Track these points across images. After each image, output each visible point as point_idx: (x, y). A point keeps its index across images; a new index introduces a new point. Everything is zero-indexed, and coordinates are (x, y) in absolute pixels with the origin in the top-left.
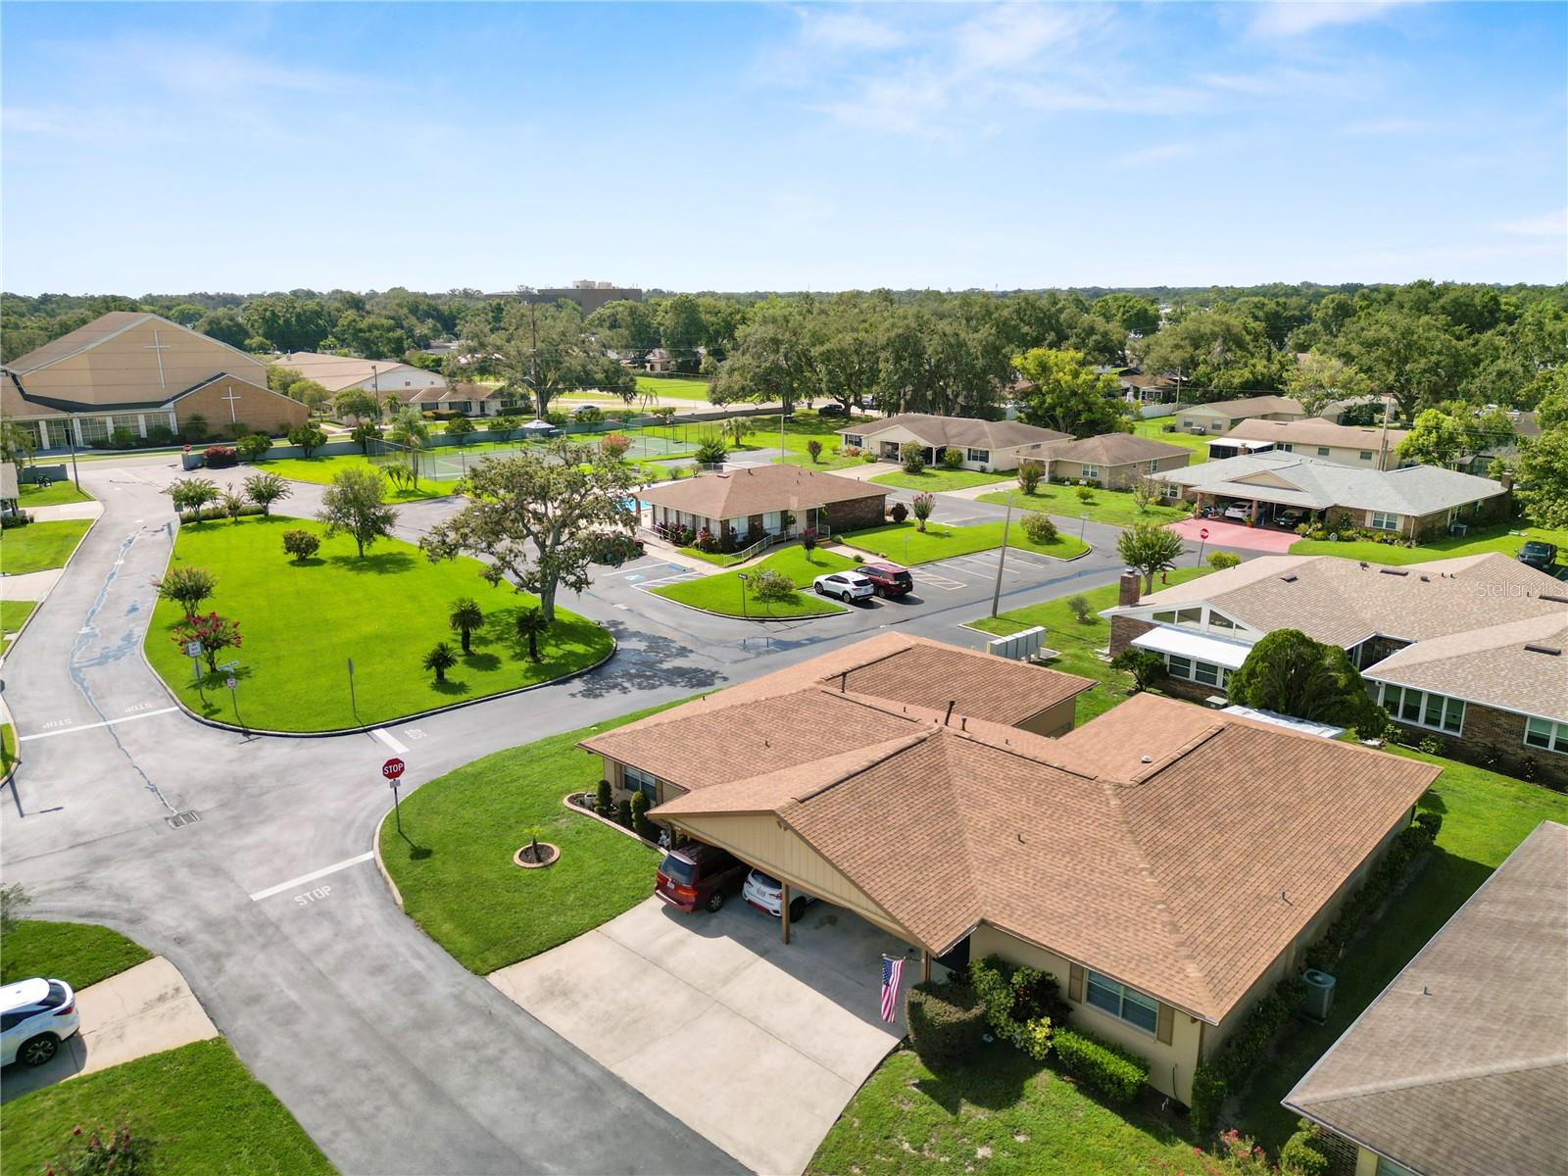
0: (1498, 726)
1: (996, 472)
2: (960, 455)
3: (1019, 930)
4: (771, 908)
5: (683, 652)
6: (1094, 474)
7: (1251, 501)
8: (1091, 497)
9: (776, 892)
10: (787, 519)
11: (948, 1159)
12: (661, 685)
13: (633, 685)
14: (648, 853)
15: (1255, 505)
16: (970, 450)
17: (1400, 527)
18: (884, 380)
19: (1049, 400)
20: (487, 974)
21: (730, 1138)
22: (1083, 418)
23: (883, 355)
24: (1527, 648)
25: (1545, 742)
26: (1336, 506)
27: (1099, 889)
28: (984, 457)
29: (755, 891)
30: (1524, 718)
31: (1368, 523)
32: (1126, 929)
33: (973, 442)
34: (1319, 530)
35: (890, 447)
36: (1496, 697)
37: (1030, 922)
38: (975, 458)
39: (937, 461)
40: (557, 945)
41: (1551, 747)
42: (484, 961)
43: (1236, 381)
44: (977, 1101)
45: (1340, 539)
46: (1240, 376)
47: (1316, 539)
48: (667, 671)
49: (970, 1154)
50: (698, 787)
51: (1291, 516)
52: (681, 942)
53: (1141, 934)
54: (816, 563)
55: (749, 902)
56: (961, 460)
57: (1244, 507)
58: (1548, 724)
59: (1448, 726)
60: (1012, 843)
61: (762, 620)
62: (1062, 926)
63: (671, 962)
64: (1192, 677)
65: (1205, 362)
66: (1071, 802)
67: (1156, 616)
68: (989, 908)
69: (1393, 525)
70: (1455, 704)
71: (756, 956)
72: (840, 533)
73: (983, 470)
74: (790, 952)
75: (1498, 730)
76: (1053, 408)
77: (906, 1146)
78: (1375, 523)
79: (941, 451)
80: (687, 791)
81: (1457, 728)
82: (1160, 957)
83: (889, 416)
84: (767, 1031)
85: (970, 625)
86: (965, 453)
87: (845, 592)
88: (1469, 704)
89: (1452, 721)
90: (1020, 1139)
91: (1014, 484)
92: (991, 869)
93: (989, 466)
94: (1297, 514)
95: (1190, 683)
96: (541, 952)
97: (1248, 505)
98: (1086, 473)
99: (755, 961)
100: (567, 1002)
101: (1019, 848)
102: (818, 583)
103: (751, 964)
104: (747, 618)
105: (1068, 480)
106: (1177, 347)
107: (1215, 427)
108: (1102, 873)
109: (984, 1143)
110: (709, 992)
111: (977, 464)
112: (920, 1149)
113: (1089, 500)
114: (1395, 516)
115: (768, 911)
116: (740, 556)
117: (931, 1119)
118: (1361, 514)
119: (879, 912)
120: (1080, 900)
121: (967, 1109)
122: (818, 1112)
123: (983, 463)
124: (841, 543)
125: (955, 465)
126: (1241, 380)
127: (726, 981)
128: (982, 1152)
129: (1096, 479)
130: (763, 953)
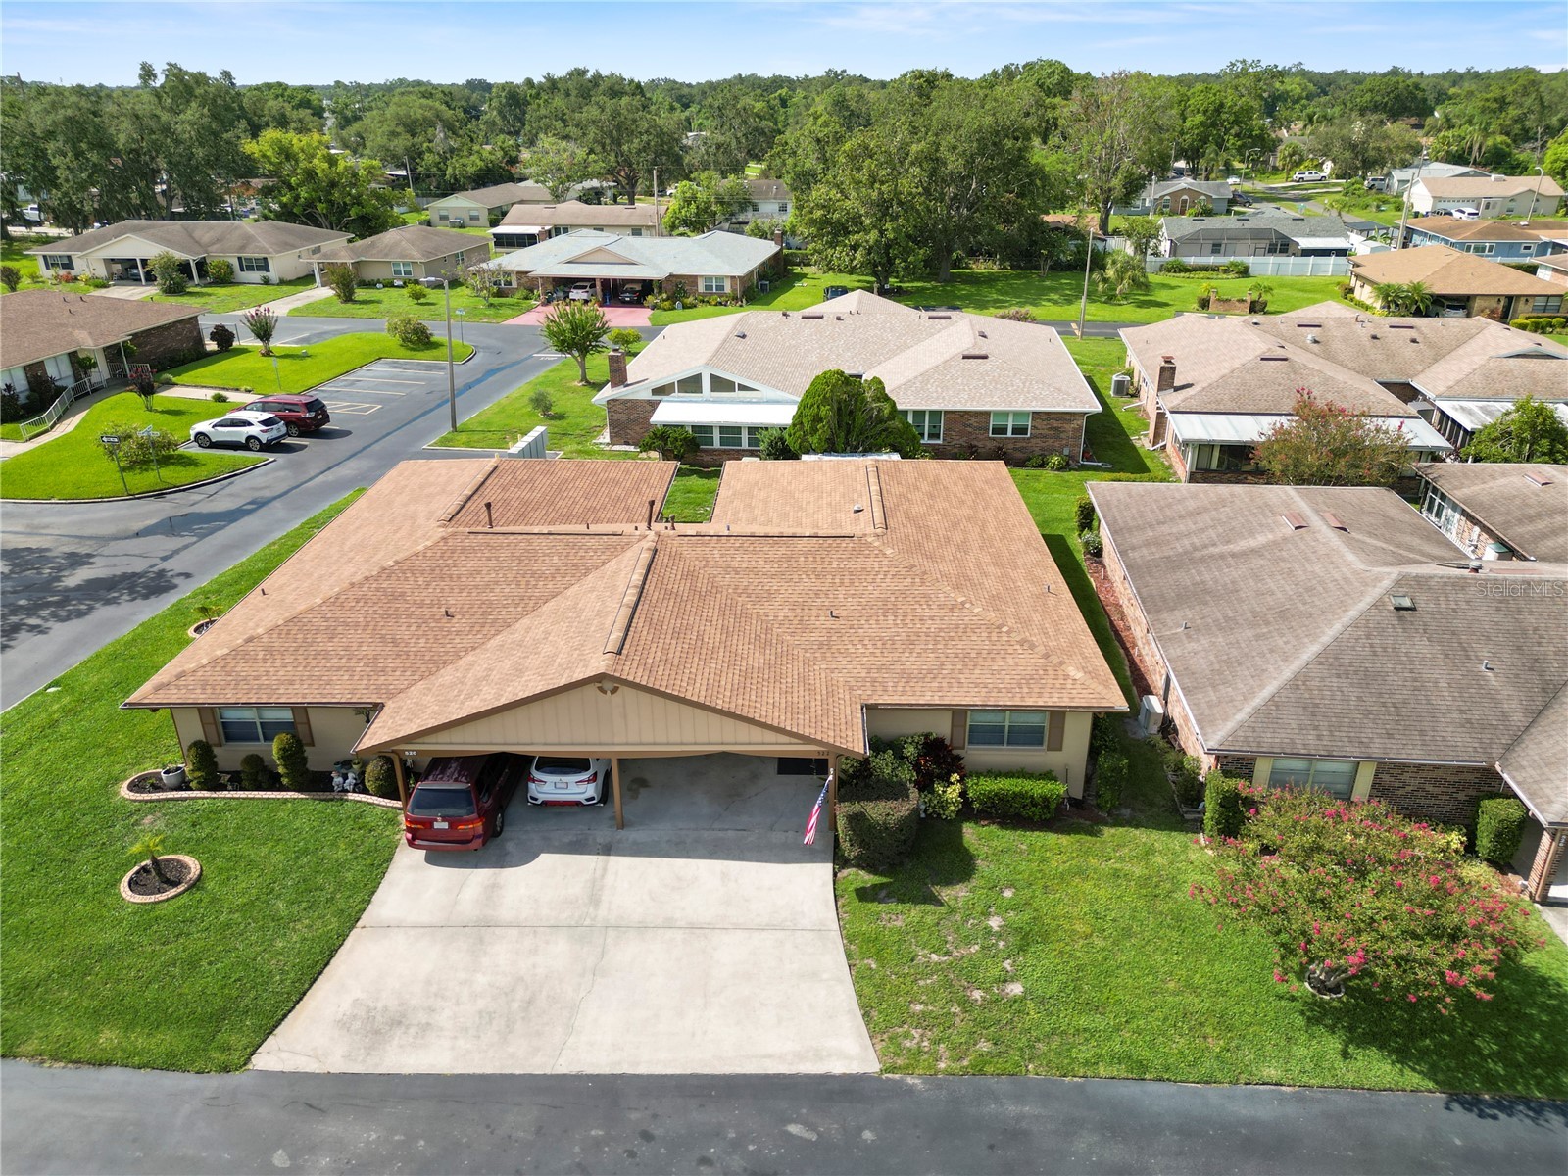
0: (969, 426)
1: (282, 282)
2: (230, 266)
3: (904, 700)
4: (581, 798)
5: (76, 560)
6: (407, 273)
7: (594, 280)
8: (425, 296)
9: (585, 776)
10: (80, 364)
11: (977, 947)
12: (91, 608)
13: (45, 620)
14: (332, 807)
15: (598, 284)
16: (240, 258)
17: (728, 289)
18: (67, 181)
19: (303, 194)
20: (248, 1061)
21: (769, 1056)
22: (353, 212)
23: (51, 147)
24: (964, 357)
25: (1004, 430)
26: (671, 276)
27: (942, 634)
28: (263, 265)
29: (548, 787)
30: (987, 413)
31: (701, 289)
32: (993, 660)
33: (242, 248)
34: (664, 300)
35: (119, 266)
36: (967, 401)
37: (908, 689)
38: (250, 268)
39: (200, 277)
40: (320, 973)
41: (1009, 434)
42: (225, 1048)
43: (471, 170)
44: (948, 882)
45: (685, 307)
46: (473, 164)
47: (665, 310)
48: (79, 588)
49: (988, 931)
50: (392, 695)
51: (632, 291)
52: (494, 887)
53: (1009, 659)
54: (162, 412)
55: (545, 803)
56: (232, 273)
57: (585, 287)
58: (1005, 414)
59: (931, 436)
60: (824, 622)
61: (160, 494)
62: (939, 680)
63: (505, 913)
64: (717, 444)
65: (430, 150)
66: (851, 565)
67: (656, 391)
68: (860, 692)
69: (721, 288)
70: (935, 414)
71: (601, 857)
72: (163, 370)
73: (266, 282)
74: (632, 835)
75: (970, 430)
76: (310, 203)
77: (934, 957)
78: (708, 287)
79: (201, 265)
80: (378, 707)
81: (937, 436)
82: (1041, 672)
83: (77, 233)
84: (692, 927)
85: (436, 444)
86: (235, 263)
87: (250, 438)
88: (946, 412)
89: (934, 431)
90: (1008, 893)
91: (322, 293)
92: (828, 654)
93: (273, 275)
94: (638, 287)
95: (716, 450)
96: (304, 993)
97: (588, 284)
98: (397, 272)
99: (607, 862)
100: (412, 1031)
101: (836, 625)
102: (199, 435)
103: (605, 870)
104: (134, 497)
105: (379, 282)
106: (394, 134)
107: (474, 218)
108: (932, 618)
109: (986, 915)
110: (588, 922)
111: (256, 276)
112: (948, 953)
113: (422, 300)
114: (720, 279)
115: (578, 803)
116: (42, 422)
117: (929, 920)
118: (693, 279)
119: (786, 739)
120: (934, 651)
121: (946, 893)
122: (825, 976)
123: (264, 274)
124: (174, 385)
125: (225, 279)
126: (475, 168)
127: (594, 900)
128: (994, 923)
129: (412, 277)
130: (607, 850)
